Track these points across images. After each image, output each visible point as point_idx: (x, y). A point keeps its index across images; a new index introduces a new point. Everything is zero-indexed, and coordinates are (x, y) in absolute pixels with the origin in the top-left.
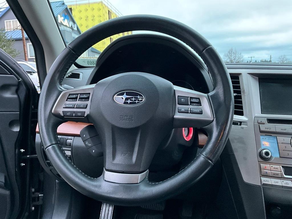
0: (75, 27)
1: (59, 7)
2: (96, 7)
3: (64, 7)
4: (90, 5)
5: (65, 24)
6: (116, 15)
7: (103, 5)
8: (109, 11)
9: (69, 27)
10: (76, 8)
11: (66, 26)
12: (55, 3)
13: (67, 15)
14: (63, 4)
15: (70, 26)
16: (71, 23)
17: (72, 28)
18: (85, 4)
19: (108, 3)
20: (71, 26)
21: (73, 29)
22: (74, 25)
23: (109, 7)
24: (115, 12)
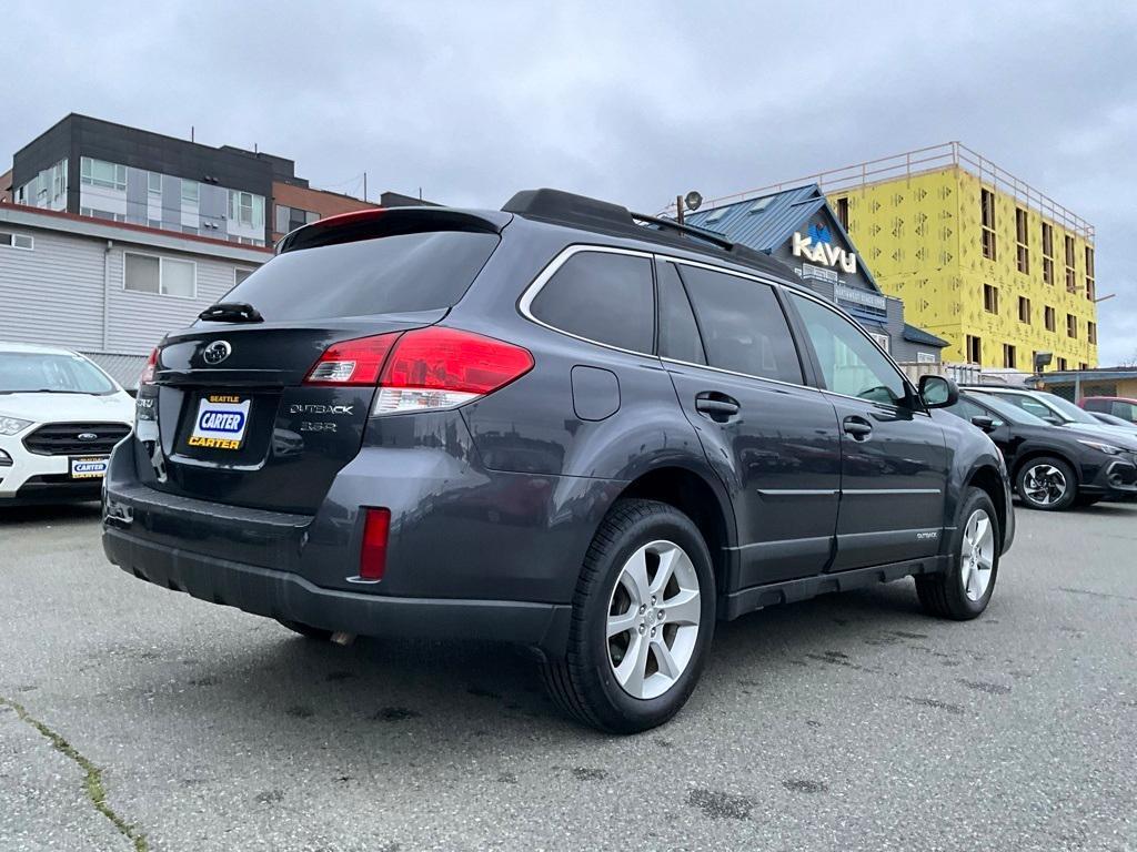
0: (851, 264)
1: (800, 207)
3: (817, 205)
4: (912, 181)
5: (814, 259)
7: (962, 175)
8: (984, 192)
9: (829, 267)
10: (863, 197)
11: (818, 264)
12: (789, 194)
13: (826, 228)
14: (817, 194)
15: (833, 263)
16: (838, 253)
17: (838, 268)
18: (895, 180)
19: (980, 167)
20: (837, 262)
21: (840, 272)
22: (847, 256)
23: (985, 176)
24: (1011, 191)
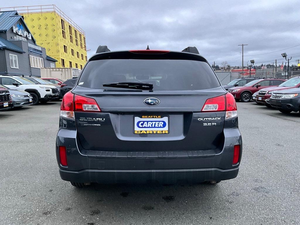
0: (30, 37)
1: (13, 17)
2: (49, 16)
3: (18, 18)
4: (43, 14)
5: (20, 34)
6: (68, 23)
7: (56, 15)
8: (62, 20)
9: (24, 37)
10: (28, 17)
12: (8, 13)
13: (22, 25)
14: (17, 14)
16: (26, 33)
17: (26, 37)
18: (38, 13)
19: (60, 13)
20: (26, 36)
21: (27, 39)
22: (29, 34)
23: (62, 16)
24: (68, 21)
